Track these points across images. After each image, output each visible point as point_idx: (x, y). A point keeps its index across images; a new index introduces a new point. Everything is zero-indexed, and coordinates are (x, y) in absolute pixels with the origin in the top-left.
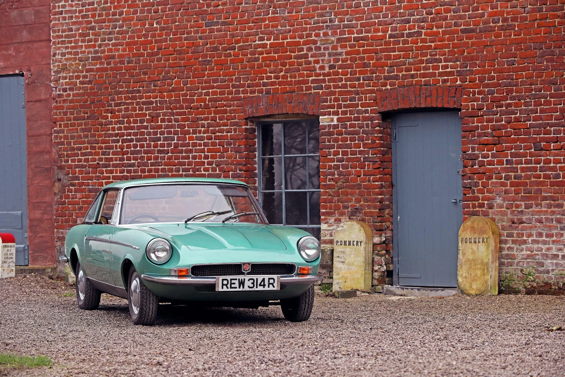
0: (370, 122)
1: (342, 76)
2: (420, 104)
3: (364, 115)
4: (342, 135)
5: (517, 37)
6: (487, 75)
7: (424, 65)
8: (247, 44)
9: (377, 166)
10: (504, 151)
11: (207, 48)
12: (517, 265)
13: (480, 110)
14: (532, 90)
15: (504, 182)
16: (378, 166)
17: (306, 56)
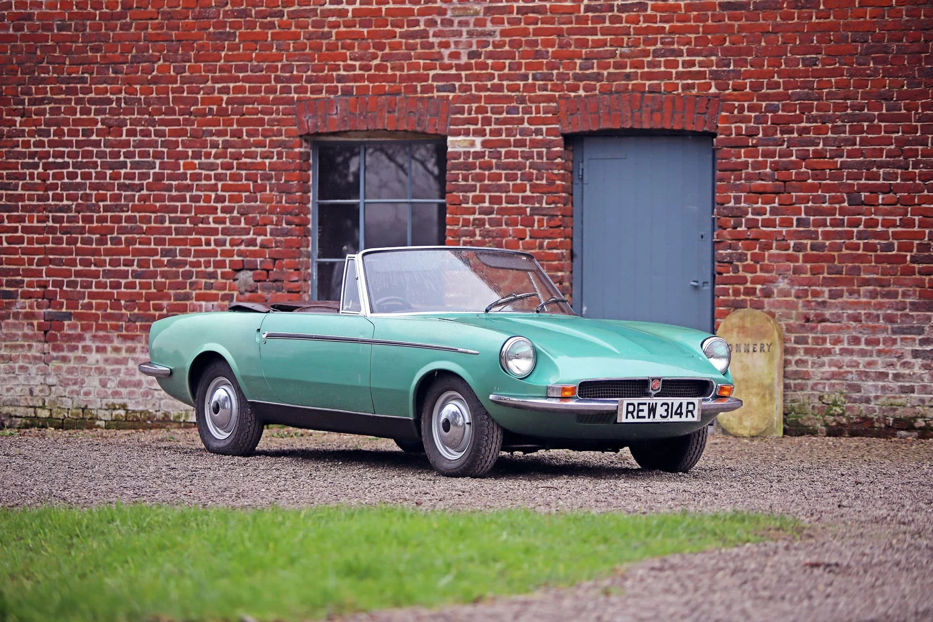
0: (544, 150)
1: (493, 72)
2: (641, 122)
3: (534, 137)
4: (491, 168)
5: (822, 20)
6: (766, 81)
7: (650, 59)
8: (308, 8)
9: (556, 221)
10: (794, 204)
11: (225, 12)
12: (812, 389)
13: (751, 136)
14: (847, 108)
15: (791, 254)
16: (559, 223)
17: (424, 34)
